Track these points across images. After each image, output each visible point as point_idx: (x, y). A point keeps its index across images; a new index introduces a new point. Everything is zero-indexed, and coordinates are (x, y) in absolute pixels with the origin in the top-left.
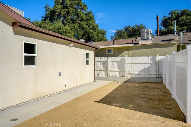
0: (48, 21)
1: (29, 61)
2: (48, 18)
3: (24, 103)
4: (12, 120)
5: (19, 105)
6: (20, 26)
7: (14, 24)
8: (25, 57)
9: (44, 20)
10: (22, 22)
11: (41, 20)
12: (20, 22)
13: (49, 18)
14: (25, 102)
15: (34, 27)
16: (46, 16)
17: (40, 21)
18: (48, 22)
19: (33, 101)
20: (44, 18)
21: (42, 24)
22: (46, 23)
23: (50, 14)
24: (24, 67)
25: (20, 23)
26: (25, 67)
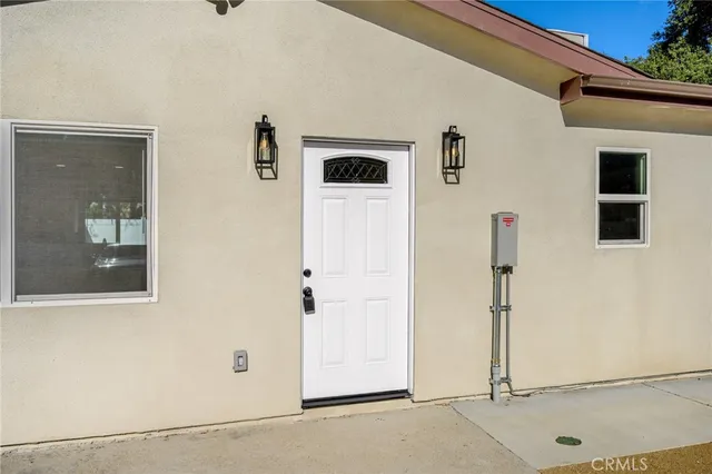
0: (680, 47)
1: (620, 223)
2: (680, 34)
3: (596, 385)
4: (561, 440)
5: (578, 387)
6: (588, 91)
7: (564, 89)
8: (604, 207)
9: (665, 47)
10: (594, 74)
11: (650, 51)
12: (588, 73)
13: (686, 33)
14: (601, 382)
15: (644, 84)
16: (673, 27)
17: (646, 56)
18: (681, 49)
19: (629, 382)
20: (662, 40)
21: (655, 66)
22: (670, 57)
23: (690, 13)
24: (597, 247)
25: (586, 78)
26: (603, 247)
